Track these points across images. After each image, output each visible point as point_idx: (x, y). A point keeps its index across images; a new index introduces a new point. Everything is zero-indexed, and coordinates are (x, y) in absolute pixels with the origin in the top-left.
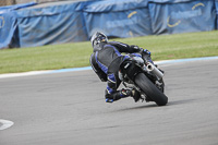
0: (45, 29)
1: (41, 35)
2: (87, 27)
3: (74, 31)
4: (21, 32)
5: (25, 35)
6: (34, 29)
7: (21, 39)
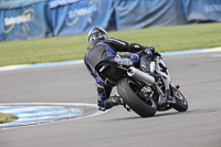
0: (143, 12)
1: (139, 18)
2: (186, 10)
3: (173, 15)
4: (118, 15)
5: (122, 18)
6: (132, 12)
7: (119, 22)
